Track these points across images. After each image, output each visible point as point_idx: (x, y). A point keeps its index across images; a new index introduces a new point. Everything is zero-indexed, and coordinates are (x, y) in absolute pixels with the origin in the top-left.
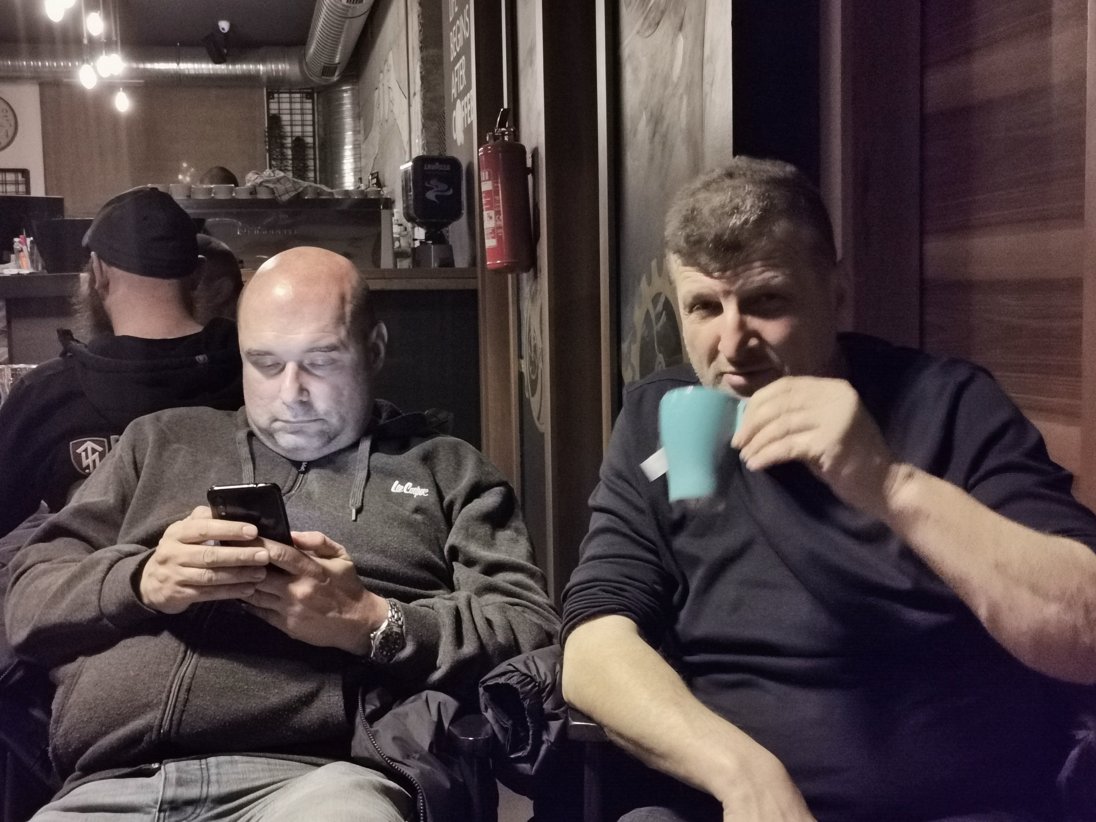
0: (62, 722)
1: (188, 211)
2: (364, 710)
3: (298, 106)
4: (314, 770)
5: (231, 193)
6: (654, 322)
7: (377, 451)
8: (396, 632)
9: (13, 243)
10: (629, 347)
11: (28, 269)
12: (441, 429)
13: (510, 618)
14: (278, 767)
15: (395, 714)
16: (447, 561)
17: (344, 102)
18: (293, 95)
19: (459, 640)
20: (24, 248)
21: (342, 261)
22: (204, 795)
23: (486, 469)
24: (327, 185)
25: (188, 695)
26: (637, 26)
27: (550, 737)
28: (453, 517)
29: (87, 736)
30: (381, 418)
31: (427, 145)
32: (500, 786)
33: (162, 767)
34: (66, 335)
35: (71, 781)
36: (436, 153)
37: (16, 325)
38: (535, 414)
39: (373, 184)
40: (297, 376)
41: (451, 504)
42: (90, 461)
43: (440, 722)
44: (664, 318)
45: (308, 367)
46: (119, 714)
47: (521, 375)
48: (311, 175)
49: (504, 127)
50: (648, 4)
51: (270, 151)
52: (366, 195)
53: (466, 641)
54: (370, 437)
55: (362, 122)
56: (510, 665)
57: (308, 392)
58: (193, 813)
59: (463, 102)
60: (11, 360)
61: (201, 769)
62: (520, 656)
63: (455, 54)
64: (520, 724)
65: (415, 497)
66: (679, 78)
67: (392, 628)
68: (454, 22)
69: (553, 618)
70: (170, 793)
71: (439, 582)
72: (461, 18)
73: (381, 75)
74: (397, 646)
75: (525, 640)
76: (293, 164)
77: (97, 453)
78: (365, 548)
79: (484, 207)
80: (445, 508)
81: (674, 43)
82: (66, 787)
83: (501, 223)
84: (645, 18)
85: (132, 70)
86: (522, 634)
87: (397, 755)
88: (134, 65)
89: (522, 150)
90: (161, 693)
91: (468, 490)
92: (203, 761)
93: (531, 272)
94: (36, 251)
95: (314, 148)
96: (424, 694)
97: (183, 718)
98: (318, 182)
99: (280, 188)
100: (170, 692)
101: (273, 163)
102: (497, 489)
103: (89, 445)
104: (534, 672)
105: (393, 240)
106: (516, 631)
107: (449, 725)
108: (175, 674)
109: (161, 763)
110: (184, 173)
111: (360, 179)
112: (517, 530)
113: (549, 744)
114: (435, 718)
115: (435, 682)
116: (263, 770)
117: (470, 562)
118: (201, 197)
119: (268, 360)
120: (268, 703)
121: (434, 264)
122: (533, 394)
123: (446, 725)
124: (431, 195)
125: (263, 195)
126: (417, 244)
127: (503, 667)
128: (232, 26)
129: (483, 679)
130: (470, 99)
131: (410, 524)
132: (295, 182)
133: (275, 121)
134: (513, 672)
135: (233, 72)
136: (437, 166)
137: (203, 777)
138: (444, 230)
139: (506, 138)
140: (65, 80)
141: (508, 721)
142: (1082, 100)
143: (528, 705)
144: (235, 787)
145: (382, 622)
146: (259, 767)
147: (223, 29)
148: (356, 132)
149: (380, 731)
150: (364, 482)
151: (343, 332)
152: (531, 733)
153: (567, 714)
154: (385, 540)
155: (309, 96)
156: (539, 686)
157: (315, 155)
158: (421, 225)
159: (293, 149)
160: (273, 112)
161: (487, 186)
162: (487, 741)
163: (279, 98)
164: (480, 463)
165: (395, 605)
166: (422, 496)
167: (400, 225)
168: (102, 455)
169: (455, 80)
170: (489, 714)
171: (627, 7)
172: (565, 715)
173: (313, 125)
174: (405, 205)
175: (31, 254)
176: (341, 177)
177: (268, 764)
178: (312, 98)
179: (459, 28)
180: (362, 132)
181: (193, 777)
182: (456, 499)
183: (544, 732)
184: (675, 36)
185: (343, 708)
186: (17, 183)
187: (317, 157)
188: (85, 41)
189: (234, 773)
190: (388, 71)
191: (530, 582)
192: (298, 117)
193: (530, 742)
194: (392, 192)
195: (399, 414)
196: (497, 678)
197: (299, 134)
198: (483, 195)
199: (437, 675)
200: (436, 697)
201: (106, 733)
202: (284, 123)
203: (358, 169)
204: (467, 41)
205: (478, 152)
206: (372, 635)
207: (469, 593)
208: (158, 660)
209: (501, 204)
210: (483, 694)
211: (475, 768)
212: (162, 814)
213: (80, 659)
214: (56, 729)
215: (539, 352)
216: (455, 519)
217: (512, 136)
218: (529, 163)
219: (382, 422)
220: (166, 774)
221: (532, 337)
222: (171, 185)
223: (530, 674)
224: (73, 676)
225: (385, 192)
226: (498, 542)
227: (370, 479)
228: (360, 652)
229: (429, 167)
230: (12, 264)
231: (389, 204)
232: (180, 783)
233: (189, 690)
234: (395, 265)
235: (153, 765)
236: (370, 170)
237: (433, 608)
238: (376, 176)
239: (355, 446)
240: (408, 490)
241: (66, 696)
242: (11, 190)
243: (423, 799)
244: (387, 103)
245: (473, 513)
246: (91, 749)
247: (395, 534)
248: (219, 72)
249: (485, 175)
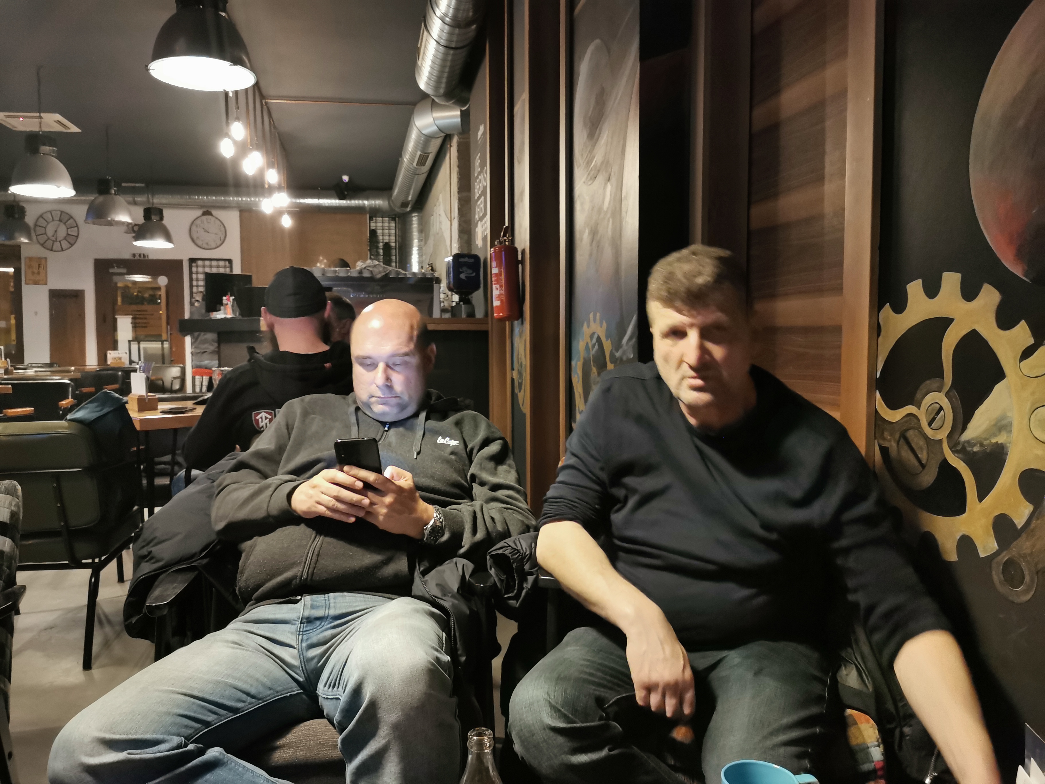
0: (244, 573)
1: (322, 283)
2: (420, 569)
3: (386, 225)
4: (389, 602)
5: (348, 273)
6: (591, 349)
7: (429, 419)
8: (439, 526)
9: (222, 300)
10: (576, 364)
11: (231, 315)
12: (467, 408)
13: (505, 517)
14: (369, 599)
15: (437, 571)
16: (469, 483)
17: (413, 223)
18: (384, 219)
19: (474, 531)
20: (229, 303)
21: (411, 307)
22: (326, 615)
23: (492, 430)
24: (403, 269)
25: (318, 558)
26: (584, 179)
27: (528, 585)
28: (473, 457)
29: (259, 582)
30: (431, 399)
31: (461, 247)
32: (499, 615)
33: (303, 598)
34: (252, 350)
35: (250, 606)
36: (465, 252)
37: (223, 347)
38: (521, 403)
39: (429, 270)
40: (385, 371)
41: (472, 450)
42: (263, 424)
43: (463, 576)
44: (596, 347)
45: (392, 366)
46: (278, 569)
47: (513, 380)
48: (394, 264)
49: (506, 236)
50: (590, 166)
51: (370, 250)
52: (426, 276)
53: (479, 530)
54: (427, 410)
55: (423, 235)
56: (505, 543)
57: (391, 380)
58: (320, 625)
59: (482, 223)
60: (220, 366)
61: (325, 600)
62: (511, 538)
63: (478, 195)
64: (510, 577)
65: (451, 445)
66: (608, 208)
67: (436, 524)
68: (477, 177)
69: (530, 517)
70: (307, 613)
71: (464, 495)
72: (482, 174)
73: (435, 207)
74: (439, 534)
75: (514, 529)
76: (383, 258)
77: (268, 419)
78: (422, 475)
79: (493, 283)
80: (468, 453)
81: (605, 188)
82: (247, 609)
83: (503, 292)
84: (589, 174)
85: (292, 203)
86: (512, 526)
87: (438, 594)
88: (294, 200)
89: (516, 250)
90: (302, 557)
91: (481, 442)
92: (326, 595)
93: (520, 320)
94: (235, 305)
95: (396, 249)
96: (455, 559)
97: (315, 571)
98: (398, 267)
99: (376, 270)
100: (307, 556)
101: (372, 257)
102: (499, 442)
103: (263, 414)
104: (519, 548)
105: (440, 302)
106: (509, 525)
107: (469, 577)
108: (310, 547)
109: (302, 596)
110: (321, 262)
111: (422, 267)
112: (510, 466)
113: (528, 589)
114: (461, 573)
115: (461, 554)
116: (361, 601)
117: (482, 484)
118: (330, 275)
119: (368, 362)
120: (363, 563)
121: (464, 316)
122: (520, 391)
123: (467, 578)
124: (463, 276)
125: (366, 274)
126: (454, 304)
127: (501, 544)
128: (350, 179)
129: (489, 551)
130: (486, 221)
131: (448, 462)
132: (384, 267)
133: (373, 233)
134: (507, 547)
135: (350, 205)
136: (466, 260)
137: (326, 604)
138: (470, 297)
139: (507, 243)
140: (254, 208)
141: (504, 575)
142: (843, 223)
143: (516, 566)
144: (344, 611)
145: (431, 520)
146: (359, 599)
147: (345, 180)
148: (420, 240)
149: (429, 581)
150: (422, 437)
151: (412, 346)
152: (517, 582)
153: (538, 572)
154: (433, 471)
155: (394, 219)
156: (522, 555)
157: (396, 253)
158: (456, 293)
159: (383, 249)
160: (372, 228)
161: (495, 271)
162: (491, 586)
163: (376, 220)
164: (489, 426)
165: (438, 510)
166: (455, 445)
167: (445, 294)
168: (271, 420)
169: (477, 210)
170: (492, 572)
171: (578, 168)
172: (537, 573)
173: (396, 236)
174: (448, 282)
175: (233, 306)
176: (411, 266)
177: (364, 597)
178: (395, 220)
179: (480, 180)
180: (424, 240)
181: (320, 604)
182: (474, 447)
183: (525, 582)
184: (606, 184)
185: (407, 567)
186: (225, 267)
187: (397, 254)
188: (266, 186)
189: (344, 602)
190: (439, 205)
191: (517, 496)
192: (387, 231)
193: (516, 588)
194: (440, 275)
195: (442, 398)
196: (498, 551)
197: (387, 241)
198: (493, 276)
199: (462, 551)
200: (462, 562)
201: (270, 580)
202: (378, 234)
203: (421, 262)
204: (485, 188)
205: (490, 251)
206: (425, 528)
207: (482, 502)
208: (301, 538)
209: (503, 281)
210: (489, 560)
211: (484, 603)
212: (302, 625)
213: (255, 538)
214: (240, 577)
215: (523, 366)
216: (474, 459)
217: (510, 242)
218: (520, 258)
219: (432, 402)
220: (305, 602)
221: (520, 358)
222: (313, 268)
223: (517, 548)
224: (251, 546)
225: (436, 275)
226: (498, 472)
227: (425, 436)
228: (418, 537)
229: (462, 260)
230: (221, 312)
231: (438, 281)
232: (313, 607)
233: (318, 555)
234: (441, 316)
235: (297, 597)
236: (427, 262)
237: (460, 511)
238: (431, 265)
239: (416, 415)
240: (447, 442)
241: (247, 558)
242: (222, 271)
243: (453, 620)
244: (438, 223)
245: (484, 455)
246: (262, 589)
247: (439, 467)
248: (342, 205)
249: (494, 264)
